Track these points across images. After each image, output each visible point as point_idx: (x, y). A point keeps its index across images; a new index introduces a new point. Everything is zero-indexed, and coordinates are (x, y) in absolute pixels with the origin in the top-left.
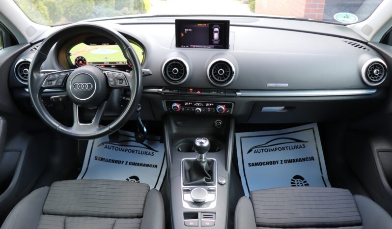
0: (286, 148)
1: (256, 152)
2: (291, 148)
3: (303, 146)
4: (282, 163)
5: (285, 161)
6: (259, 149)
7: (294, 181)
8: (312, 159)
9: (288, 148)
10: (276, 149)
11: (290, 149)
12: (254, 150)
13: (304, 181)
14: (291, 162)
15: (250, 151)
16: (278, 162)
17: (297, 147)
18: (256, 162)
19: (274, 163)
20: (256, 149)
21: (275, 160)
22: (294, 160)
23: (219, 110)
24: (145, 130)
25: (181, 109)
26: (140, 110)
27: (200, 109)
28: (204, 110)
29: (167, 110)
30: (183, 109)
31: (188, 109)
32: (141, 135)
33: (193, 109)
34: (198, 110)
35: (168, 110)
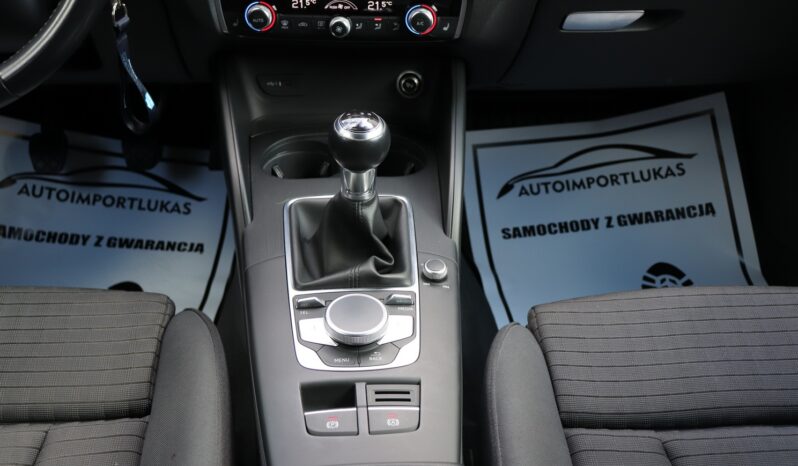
0: (621, 179)
1: (523, 192)
2: (638, 177)
3: (676, 171)
4: (609, 225)
5: (619, 218)
6: (534, 182)
7: (653, 281)
8: (709, 209)
9: (629, 178)
10: (590, 181)
11: (634, 181)
12: (518, 187)
13: (684, 280)
14: (640, 222)
15: (506, 189)
16: (596, 223)
17: (657, 174)
18: (528, 225)
19: (585, 225)
20: (526, 183)
21: (589, 218)
22: (648, 214)
23: (414, 22)
24: (150, 103)
25: (277, 23)
26: (126, 27)
27: (347, 23)
28: (359, 26)
29: (226, 31)
30: (285, 23)
31: (303, 24)
32: (135, 124)
33: (321, 24)
34: (340, 24)
35: (229, 29)
